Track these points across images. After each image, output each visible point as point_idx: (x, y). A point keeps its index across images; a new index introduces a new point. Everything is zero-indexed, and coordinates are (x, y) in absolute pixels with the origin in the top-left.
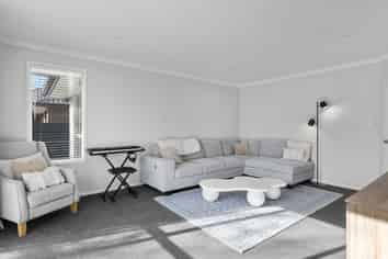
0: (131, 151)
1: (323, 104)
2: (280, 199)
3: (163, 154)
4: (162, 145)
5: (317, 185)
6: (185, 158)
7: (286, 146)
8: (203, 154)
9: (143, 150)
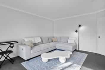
0: (11, 43)
1: (80, 26)
2: (70, 58)
3: (26, 43)
4: (26, 40)
5: (79, 51)
6: (35, 45)
7: (69, 39)
8: (42, 42)
9: (17, 42)
